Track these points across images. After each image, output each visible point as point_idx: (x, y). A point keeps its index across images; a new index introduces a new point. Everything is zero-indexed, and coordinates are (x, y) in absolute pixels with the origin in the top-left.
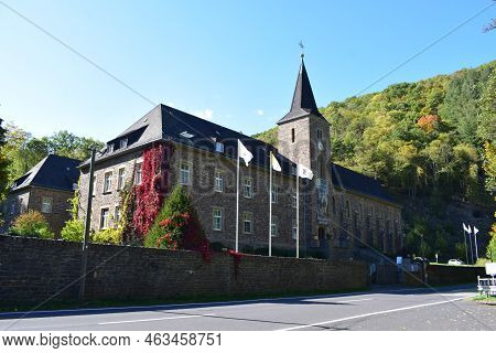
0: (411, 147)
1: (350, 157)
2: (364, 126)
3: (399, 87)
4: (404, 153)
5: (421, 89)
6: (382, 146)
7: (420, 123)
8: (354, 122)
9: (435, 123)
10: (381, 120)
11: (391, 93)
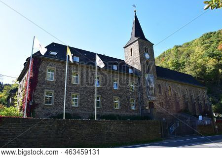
0: (214, 60)
1: (183, 69)
2: (190, 54)
3: (207, 34)
4: (211, 63)
6: (199, 61)
7: (219, 48)
8: (185, 52)
10: (198, 50)
11: (204, 38)
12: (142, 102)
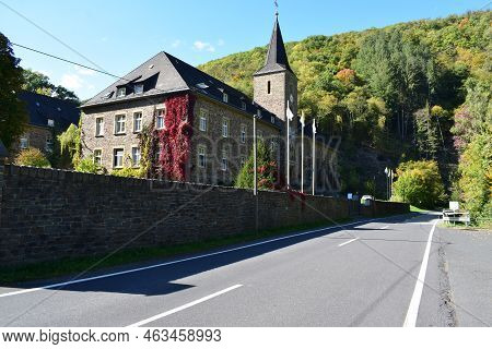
0: (333, 97)
3: (317, 39)
4: (326, 102)
5: (336, 43)
6: (307, 94)
7: (338, 76)
9: (352, 77)
10: (305, 70)
11: (310, 43)
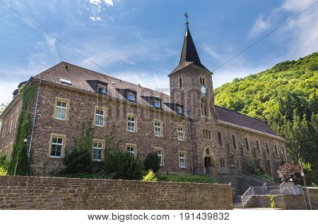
12: (195, 157)
